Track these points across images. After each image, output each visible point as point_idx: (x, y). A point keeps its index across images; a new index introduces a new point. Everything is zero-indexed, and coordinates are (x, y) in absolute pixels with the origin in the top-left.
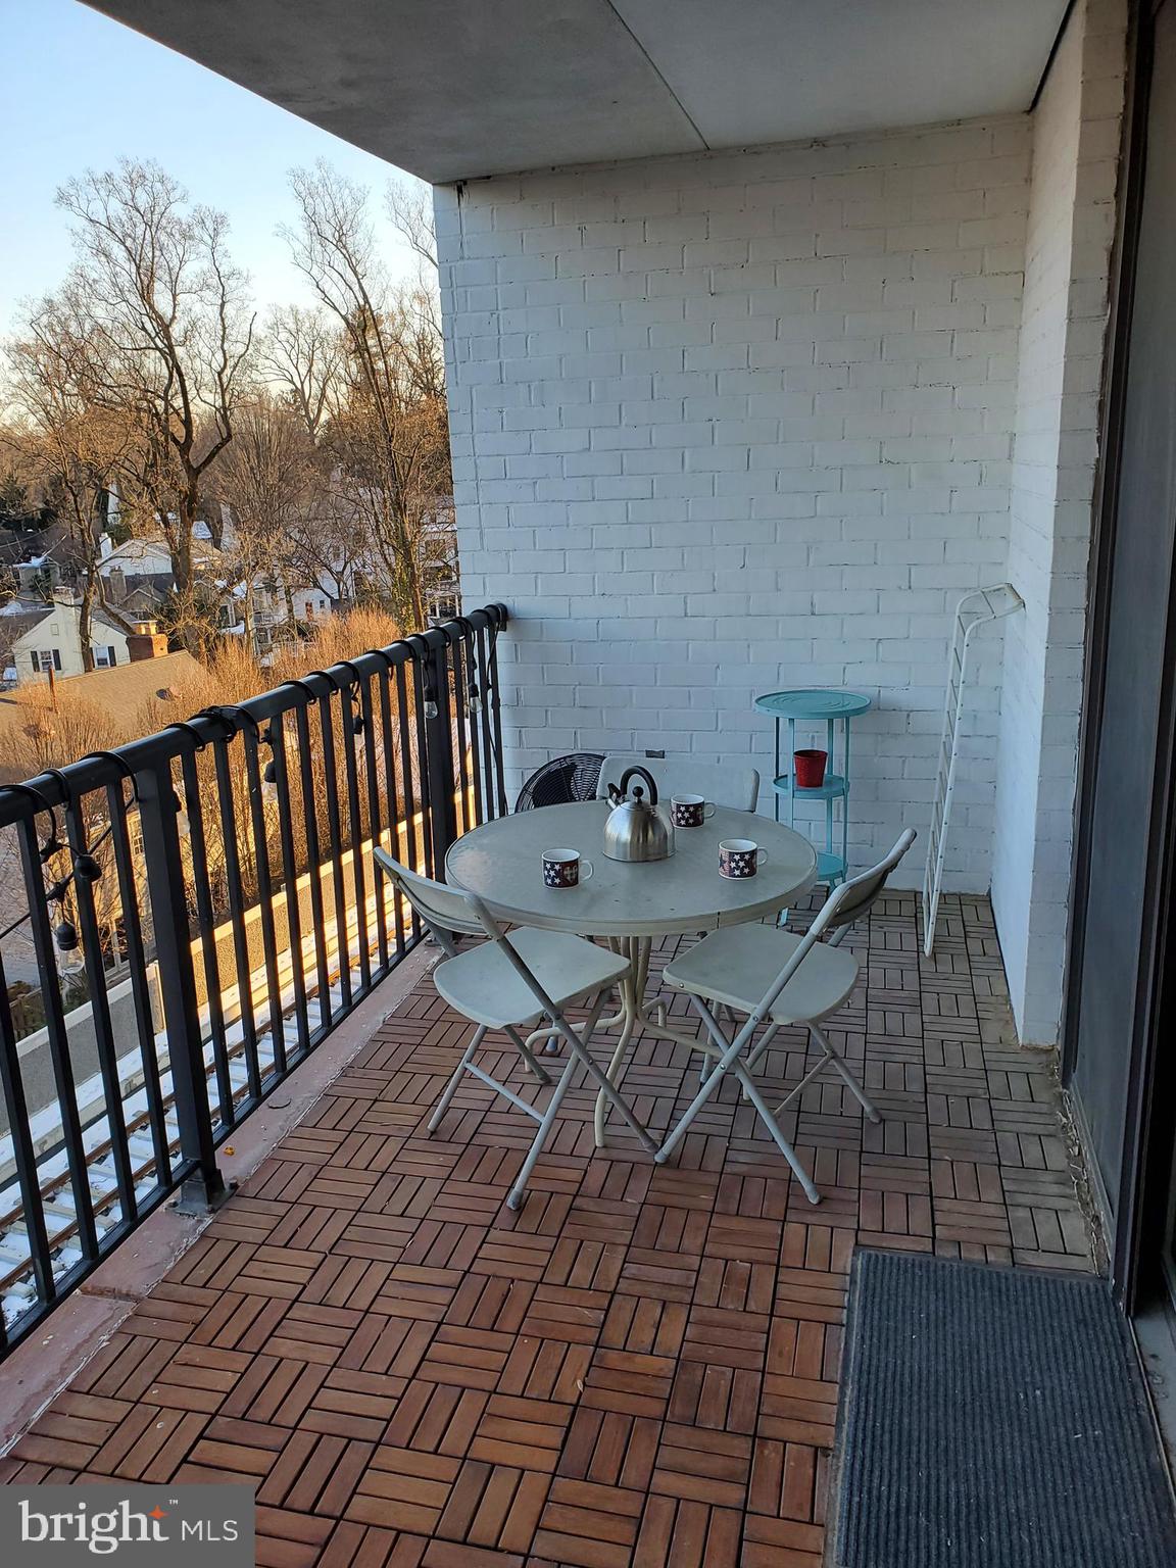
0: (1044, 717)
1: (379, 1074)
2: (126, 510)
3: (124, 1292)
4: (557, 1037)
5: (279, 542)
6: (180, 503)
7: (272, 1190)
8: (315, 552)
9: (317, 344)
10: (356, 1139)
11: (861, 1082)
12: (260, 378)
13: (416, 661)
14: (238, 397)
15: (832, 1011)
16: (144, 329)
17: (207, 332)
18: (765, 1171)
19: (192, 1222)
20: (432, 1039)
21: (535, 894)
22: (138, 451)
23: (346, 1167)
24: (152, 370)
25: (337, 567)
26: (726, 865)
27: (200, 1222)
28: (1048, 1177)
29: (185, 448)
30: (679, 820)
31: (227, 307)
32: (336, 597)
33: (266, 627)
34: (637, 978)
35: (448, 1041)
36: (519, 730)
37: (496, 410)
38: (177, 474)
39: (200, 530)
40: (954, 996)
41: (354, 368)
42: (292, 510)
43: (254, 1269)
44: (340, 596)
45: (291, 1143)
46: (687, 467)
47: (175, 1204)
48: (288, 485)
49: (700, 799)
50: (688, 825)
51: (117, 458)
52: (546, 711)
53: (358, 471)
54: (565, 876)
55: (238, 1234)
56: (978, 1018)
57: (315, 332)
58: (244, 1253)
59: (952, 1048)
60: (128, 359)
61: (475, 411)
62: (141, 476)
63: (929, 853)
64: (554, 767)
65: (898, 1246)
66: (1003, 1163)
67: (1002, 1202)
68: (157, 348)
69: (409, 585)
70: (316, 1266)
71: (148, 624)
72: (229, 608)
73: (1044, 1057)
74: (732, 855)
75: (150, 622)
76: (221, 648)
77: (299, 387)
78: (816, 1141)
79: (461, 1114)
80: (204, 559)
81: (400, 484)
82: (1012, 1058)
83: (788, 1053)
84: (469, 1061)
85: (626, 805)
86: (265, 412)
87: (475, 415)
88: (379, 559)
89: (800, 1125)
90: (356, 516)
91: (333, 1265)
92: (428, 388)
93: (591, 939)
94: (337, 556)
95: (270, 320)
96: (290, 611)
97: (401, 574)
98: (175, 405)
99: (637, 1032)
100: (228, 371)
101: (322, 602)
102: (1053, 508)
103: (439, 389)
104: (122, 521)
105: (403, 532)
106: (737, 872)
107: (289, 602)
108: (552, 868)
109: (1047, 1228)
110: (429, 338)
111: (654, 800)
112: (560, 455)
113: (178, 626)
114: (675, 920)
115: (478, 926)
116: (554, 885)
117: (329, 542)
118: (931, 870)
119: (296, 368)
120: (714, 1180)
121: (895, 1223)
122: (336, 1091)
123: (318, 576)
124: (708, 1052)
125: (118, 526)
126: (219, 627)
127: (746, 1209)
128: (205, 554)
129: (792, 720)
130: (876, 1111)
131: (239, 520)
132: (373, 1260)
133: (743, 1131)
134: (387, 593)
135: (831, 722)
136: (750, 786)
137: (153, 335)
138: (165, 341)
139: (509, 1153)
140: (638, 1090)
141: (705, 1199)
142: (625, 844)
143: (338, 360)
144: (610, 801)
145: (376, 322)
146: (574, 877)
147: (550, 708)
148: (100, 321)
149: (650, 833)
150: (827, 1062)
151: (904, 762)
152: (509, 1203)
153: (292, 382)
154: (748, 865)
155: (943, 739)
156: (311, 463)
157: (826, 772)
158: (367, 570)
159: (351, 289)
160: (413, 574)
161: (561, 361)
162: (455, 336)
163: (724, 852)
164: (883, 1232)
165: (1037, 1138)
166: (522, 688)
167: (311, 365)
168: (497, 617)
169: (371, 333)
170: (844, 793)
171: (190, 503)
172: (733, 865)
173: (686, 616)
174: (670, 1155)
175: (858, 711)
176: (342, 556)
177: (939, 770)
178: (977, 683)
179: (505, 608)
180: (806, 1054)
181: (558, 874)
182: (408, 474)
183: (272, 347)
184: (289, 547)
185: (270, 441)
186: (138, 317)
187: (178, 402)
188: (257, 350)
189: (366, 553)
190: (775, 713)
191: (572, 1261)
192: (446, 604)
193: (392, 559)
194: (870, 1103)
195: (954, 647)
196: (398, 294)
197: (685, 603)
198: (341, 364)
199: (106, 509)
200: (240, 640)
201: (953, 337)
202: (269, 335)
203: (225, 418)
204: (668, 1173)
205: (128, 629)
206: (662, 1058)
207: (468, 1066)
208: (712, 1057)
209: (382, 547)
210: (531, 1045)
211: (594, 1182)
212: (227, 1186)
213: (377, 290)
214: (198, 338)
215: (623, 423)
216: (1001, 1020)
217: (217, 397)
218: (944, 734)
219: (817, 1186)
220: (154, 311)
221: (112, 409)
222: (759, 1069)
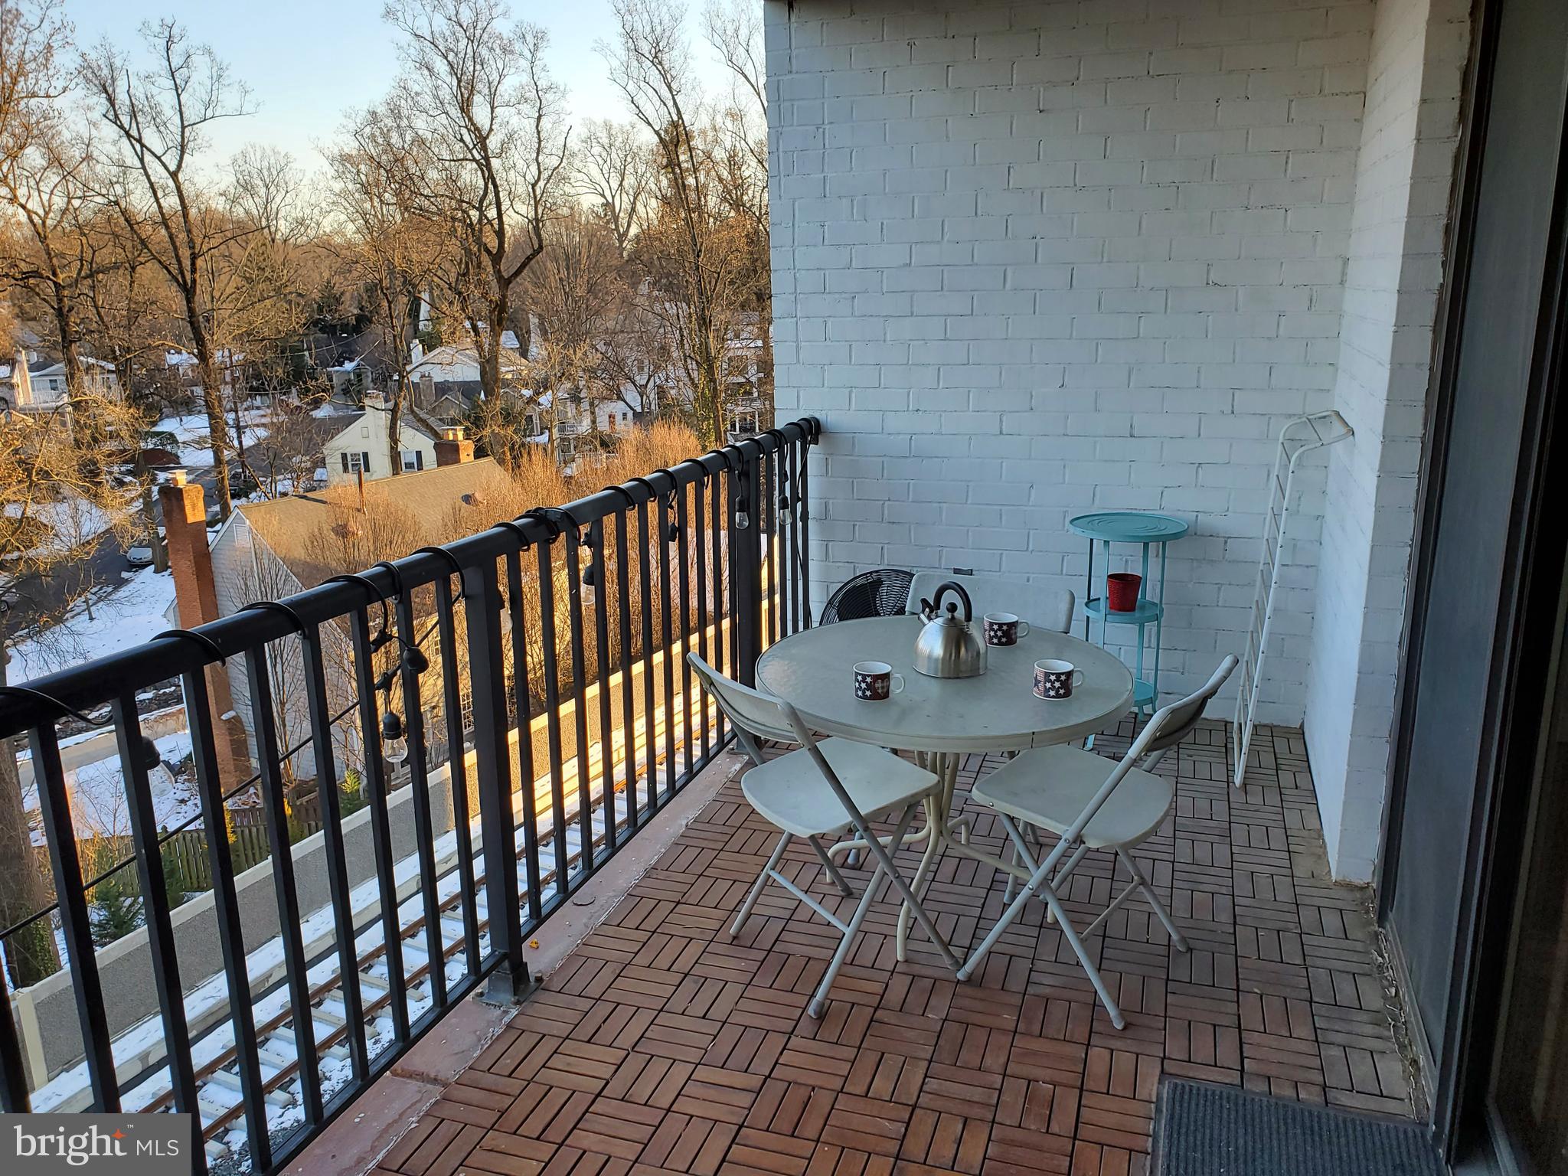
0: (1372, 547)
1: (682, 877)
2: (438, 318)
3: (432, 1075)
4: (859, 850)
5: (585, 354)
6: (490, 312)
7: (576, 986)
8: (620, 364)
9: (629, 159)
10: (658, 941)
11: (1168, 909)
12: (573, 191)
13: (731, 471)
14: (550, 209)
15: (1143, 838)
16: (462, 140)
17: (522, 144)
18: (1068, 994)
19: (498, 1012)
20: (735, 844)
21: (844, 705)
22: (451, 260)
23: (649, 967)
24: (468, 181)
25: (641, 380)
26: (1041, 686)
27: (506, 1012)
28: (1363, 1017)
29: (497, 258)
30: (991, 638)
31: (543, 120)
32: (639, 409)
33: (570, 437)
34: (940, 796)
35: (751, 847)
36: (826, 543)
37: (819, 224)
38: (489, 283)
39: (508, 339)
40: (1265, 828)
41: (664, 183)
42: (598, 322)
43: (557, 1061)
44: (643, 408)
45: (596, 940)
46: (1008, 285)
47: (482, 994)
48: (595, 298)
49: (1013, 618)
50: (1000, 643)
51: (431, 267)
52: (854, 526)
53: (665, 285)
54: (876, 689)
55: (543, 1026)
56: (1289, 851)
57: (627, 147)
58: (548, 1046)
59: (1263, 881)
60: (446, 170)
61: (796, 226)
62: (453, 285)
63: (1242, 683)
64: (860, 582)
65: (1204, 1077)
66: (1315, 999)
67: (1314, 1039)
68: (474, 160)
69: (710, 400)
70: (619, 1063)
71: (456, 430)
72: (534, 417)
73: (1358, 895)
74: (1047, 675)
75: (458, 428)
76: (525, 456)
77: (610, 201)
78: (1120, 967)
79: (762, 920)
80: (511, 368)
81: (706, 298)
82: (1323, 893)
83: (1093, 878)
84: (773, 869)
85: (939, 621)
86: (576, 225)
87: (796, 230)
88: (682, 373)
89: (1105, 949)
90: (662, 331)
91: (635, 1062)
92: (737, 205)
93: (895, 752)
94: (641, 369)
95: (585, 134)
96: (594, 422)
97: (703, 389)
98: (488, 215)
99: (940, 850)
100: (541, 184)
101: (625, 415)
102: (1392, 334)
103: (748, 205)
104: (434, 329)
105: (707, 348)
106: (1052, 693)
107: (593, 413)
108: (864, 681)
109: (1362, 1070)
110: (740, 155)
111: (968, 617)
112: (880, 270)
113: (484, 433)
114: (988, 738)
115: (791, 735)
116: (865, 697)
117: (634, 355)
118: (1244, 700)
119: (608, 182)
120: (1017, 1000)
121: (1203, 1050)
122: (638, 891)
123: (622, 388)
124: (1013, 872)
125: (429, 333)
126: (524, 436)
127: (1050, 1031)
128: (513, 363)
129: (1107, 543)
130: (1183, 939)
131: (547, 331)
132: (675, 1060)
133: (1047, 952)
134: (688, 407)
135: (1146, 545)
136: (1064, 606)
137: (471, 146)
138: (482, 153)
139: (810, 962)
140: (939, 907)
141: (1008, 1019)
142: (937, 660)
143: (649, 175)
144: (922, 616)
145: (688, 137)
146: (885, 690)
147: (858, 523)
148: (420, 132)
149: (963, 650)
150: (1135, 887)
151: (1219, 589)
152: (811, 1011)
153: (603, 196)
154: (1063, 685)
155: (1261, 567)
156: (619, 275)
157: (1139, 597)
158: (671, 384)
159: (665, 104)
160: (715, 389)
161: (884, 176)
162: (781, 150)
163: (1039, 672)
164: (1190, 1061)
165: (1351, 976)
166: (831, 501)
167: (623, 180)
168: (810, 430)
169: (682, 149)
170: (1157, 618)
171: (500, 313)
172: (1048, 685)
173: (1001, 433)
174: (972, 973)
175: (1176, 536)
176: (646, 370)
177: (1256, 599)
178: (1298, 511)
179: (817, 421)
180: (1112, 879)
181: (869, 687)
182: (714, 289)
183: (584, 161)
184: (595, 359)
185: (580, 253)
186: (457, 128)
187: (492, 213)
188: (569, 163)
189: (670, 367)
190: (1089, 534)
191: (873, 1072)
192: (746, 420)
193: (695, 374)
194: (1179, 933)
195: (1276, 473)
196: (711, 111)
197: (1001, 421)
198: (652, 179)
199: (418, 316)
200: (545, 449)
201: (1288, 158)
202: (582, 149)
203: (537, 229)
204: (969, 990)
205: (435, 434)
206: (964, 876)
207: (772, 873)
208: (1016, 878)
209: (686, 361)
210: (834, 857)
211: (896, 994)
212: (532, 979)
213: (691, 107)
214: (513, 150)
215: (946, 239)
216: (1313, 854)
217: (530, 208)
218: (1262, 562)
219: (1123, 1012)
220: (473, 124)
221: (428, 219)
222: (1064, 892)
